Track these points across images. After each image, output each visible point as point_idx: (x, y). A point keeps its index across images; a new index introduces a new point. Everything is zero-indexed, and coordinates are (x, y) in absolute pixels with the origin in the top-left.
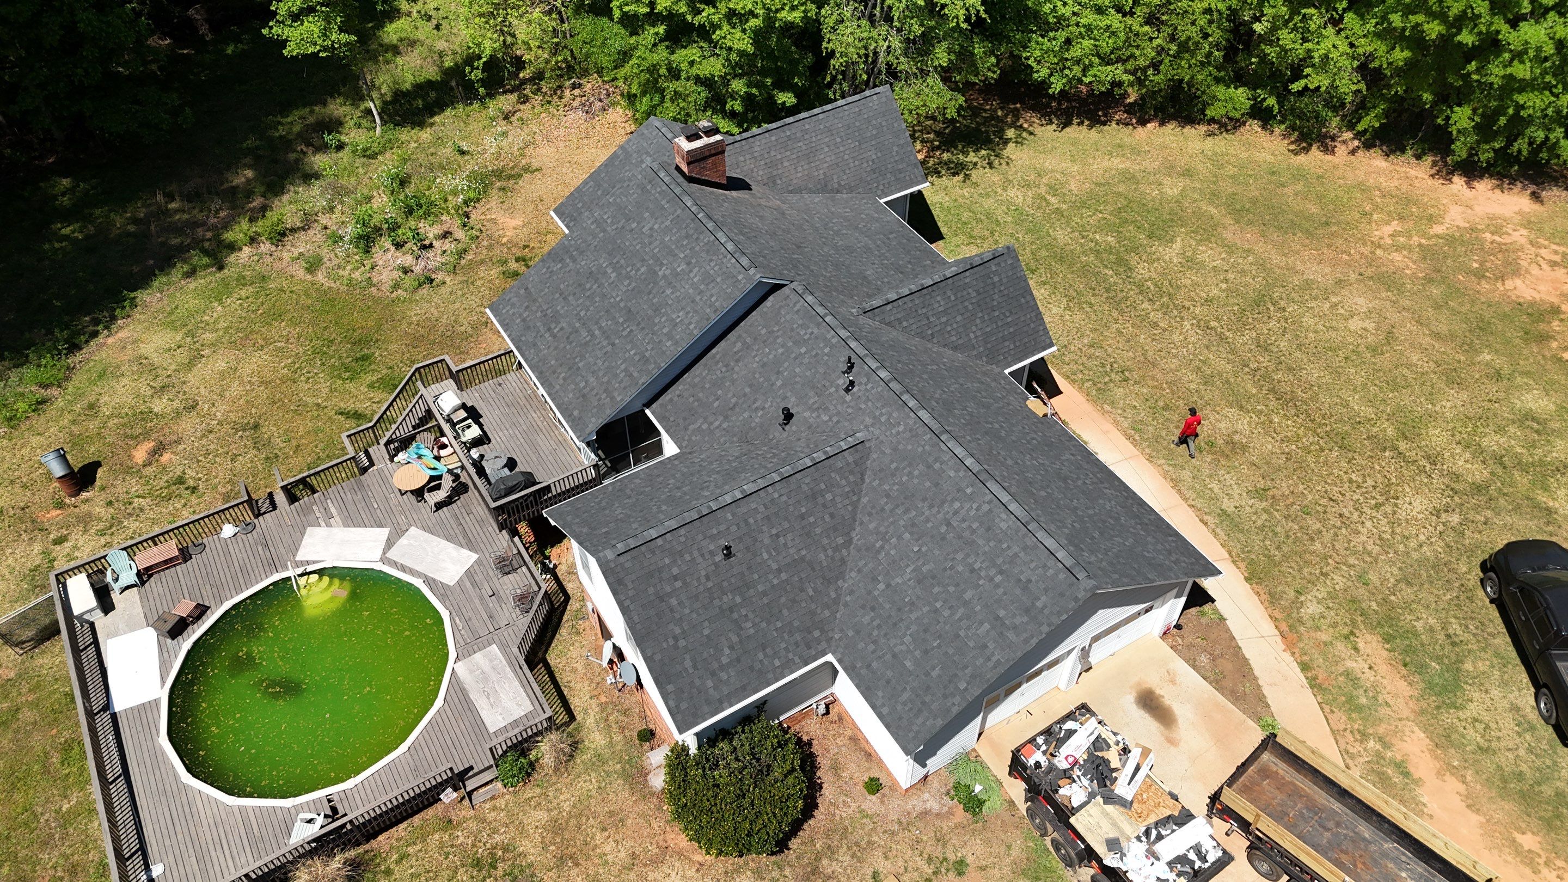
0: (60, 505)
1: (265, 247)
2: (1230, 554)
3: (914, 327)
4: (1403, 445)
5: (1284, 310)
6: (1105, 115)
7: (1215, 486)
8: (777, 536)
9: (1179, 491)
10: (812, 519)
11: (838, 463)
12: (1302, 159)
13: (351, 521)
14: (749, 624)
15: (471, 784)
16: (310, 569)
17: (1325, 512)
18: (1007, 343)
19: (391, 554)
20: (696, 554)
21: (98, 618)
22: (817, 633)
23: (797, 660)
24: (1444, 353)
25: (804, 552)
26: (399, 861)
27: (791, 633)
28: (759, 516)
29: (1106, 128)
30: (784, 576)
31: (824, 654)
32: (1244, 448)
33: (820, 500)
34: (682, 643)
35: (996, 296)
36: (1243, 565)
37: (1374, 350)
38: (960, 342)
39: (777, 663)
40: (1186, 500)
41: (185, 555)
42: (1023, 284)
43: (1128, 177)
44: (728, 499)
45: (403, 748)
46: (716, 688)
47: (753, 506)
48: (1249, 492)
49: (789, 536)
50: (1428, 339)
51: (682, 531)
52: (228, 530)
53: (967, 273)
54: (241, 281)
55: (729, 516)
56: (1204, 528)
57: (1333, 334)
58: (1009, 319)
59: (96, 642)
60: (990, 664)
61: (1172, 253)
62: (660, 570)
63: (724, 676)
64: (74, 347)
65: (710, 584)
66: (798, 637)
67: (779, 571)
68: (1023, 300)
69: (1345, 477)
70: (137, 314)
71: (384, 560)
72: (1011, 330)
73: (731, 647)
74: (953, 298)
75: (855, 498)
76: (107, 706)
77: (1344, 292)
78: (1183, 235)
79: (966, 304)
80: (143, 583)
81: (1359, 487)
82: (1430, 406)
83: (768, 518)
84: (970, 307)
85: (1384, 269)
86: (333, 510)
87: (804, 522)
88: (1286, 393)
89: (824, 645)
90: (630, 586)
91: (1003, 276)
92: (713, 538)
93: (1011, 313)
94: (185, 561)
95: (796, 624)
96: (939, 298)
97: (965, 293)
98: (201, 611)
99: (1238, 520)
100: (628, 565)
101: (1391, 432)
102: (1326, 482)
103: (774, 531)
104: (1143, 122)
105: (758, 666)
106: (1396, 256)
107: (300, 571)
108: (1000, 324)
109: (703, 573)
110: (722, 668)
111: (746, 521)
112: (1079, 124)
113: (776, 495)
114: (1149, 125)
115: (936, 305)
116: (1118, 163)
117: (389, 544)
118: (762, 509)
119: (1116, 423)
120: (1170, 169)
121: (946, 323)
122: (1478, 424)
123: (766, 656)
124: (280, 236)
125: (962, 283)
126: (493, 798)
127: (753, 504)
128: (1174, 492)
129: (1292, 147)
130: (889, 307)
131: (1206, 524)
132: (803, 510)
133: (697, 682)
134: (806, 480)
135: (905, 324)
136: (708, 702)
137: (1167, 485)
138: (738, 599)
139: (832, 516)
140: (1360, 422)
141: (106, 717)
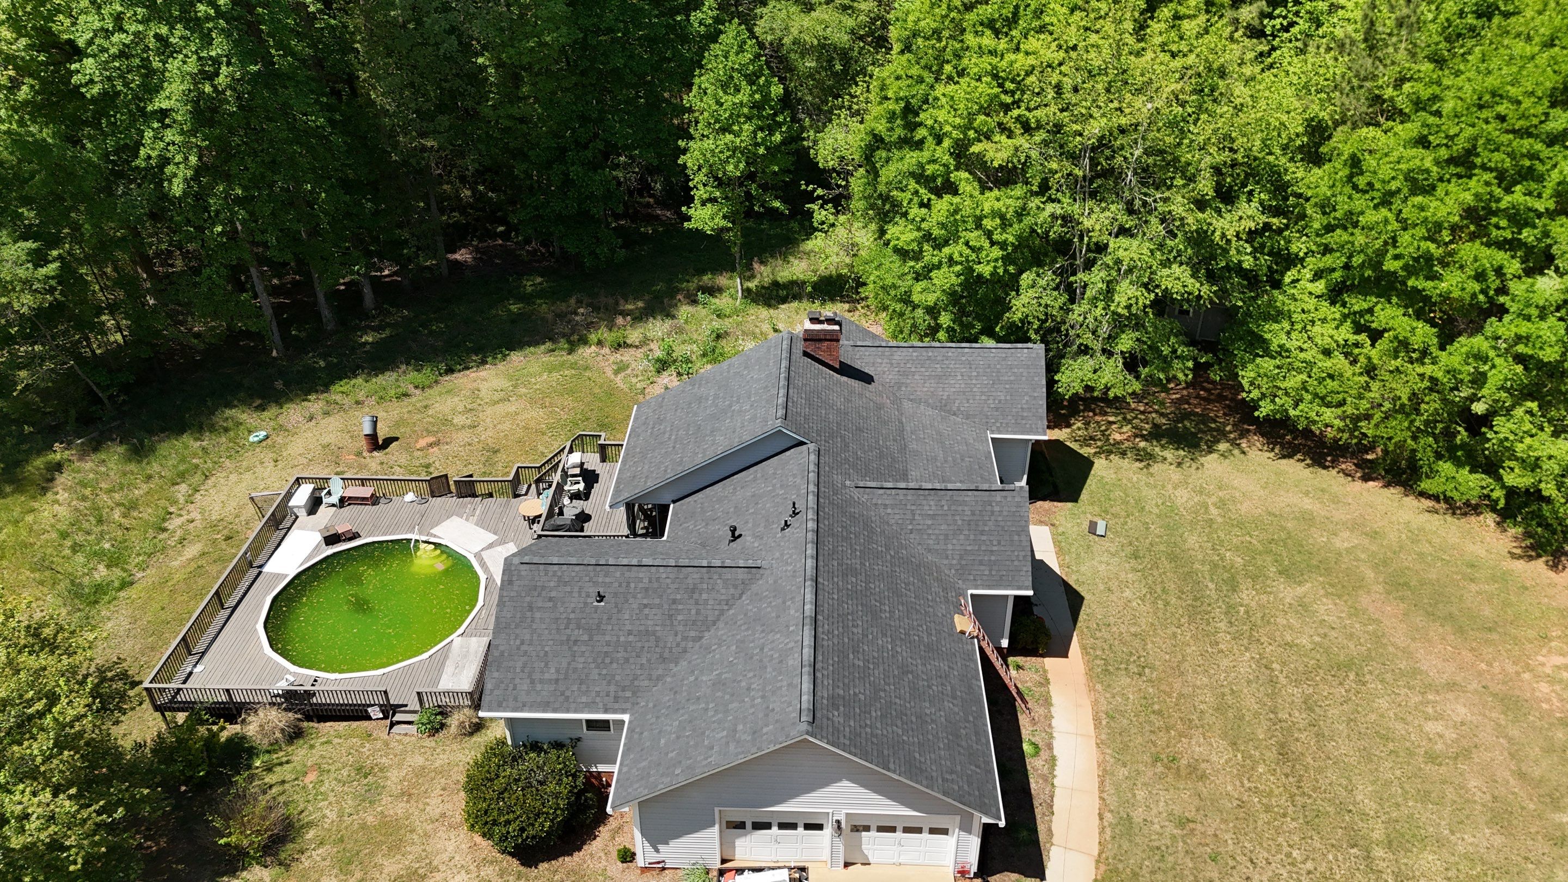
0: (359, 454)
1: (606, 350)
2: (1099, 855)
3: (897, 517)
4: (1378, 852)
5: (1364, 684)
6: (1332, 461)
7: (1141, 794)
8: (646, 606)
9: (1102, 783)
10: (680, 607)
11: (728, 574)
12: (1520, 565)
13: (481, 523)
14: (582, 660)
15: (398, 717)
16: (432, 540)
17: (1233, 868)
18: (982, 568)
19: (485, 555)
20: (576, 589)
21: (302, 513)
22: (628, 694)
23: (601, 705)
24: (1514, 793)
25: (658, 628)
26: (323, 744)
27: (609, 683)
28: (641, 585)
29: (1324, 472)
30: (631, 638)
31: (624, 711)
32: (1203, 777)
33: (696, 596)
34: (524, 648)
35: (990, 523)
36: (1103, 867)
37: (1432, 758)
38: (936, 547)
39: (584, 699)
40: (1102, 791)
41: (374, 500)
42: (1023, 523)
43: (1307, 519)
44: (625, 562)
45: (380, 672)
46: (528, 692)
47: (641, 575)
48: (1171, 814)
49: (654, 611)
50: (1507, 774)
51: (577, 568)
52: (410, 497)
53: (970, 493)
54: (573, 366)
55: (618, 574)
56: (1097, 821)
57: (1399, 726)
58: (995, 548)
59: (289, 529)
60: (705, 763)
61: (1288, 593)
62: (543, 588)
63: (539, 687)
64: (450, 371)
65: (572, 616)
66: (612, 688)
67: (630, 633)
68: (1016, 538)
69: (1286, 849)
70: (501, 366)
71: (478, 555)
72: (993, 558)
73: (558, 671)
74: (946, 508)
75: (726, 607)
76: (261, 566)
77: (1450, 696)
78: (1316, 584)
79: (957, 518)
80: (341, 507)
81: (1293, 864)
82: (1446, 832)
83: (647, 590)
84: (960, 522)
85: (1517, 692)
86: (478, 512)
87: (674, 607)
88: (1293, 753)
89: (628, 705)
90: (516, 588)
91: (1006, 508)
92: (596, 584)
93: (999, 543)
94: (373, 504)
95: (618, 678)
96: (932, 503)
97: (960, 508)
98: (355, 536)
99: (1137, 831)
100: (523, 573)
101: (1377, 835)
102: (1261, 844)
103: (645, 602)
104: (1366, 478)
105: (568, 693)
106: (1544, 688)
107: (424, 538)
108: (983, 548)
109: (573, 605)
110: (541, 681)
111: (628, 583)
112: (1298, 460)
113: (664, 576)
114: (1371, 483)
115: (927, 508)
116: (1308, 504)
117: (491, 546)
118: (646, 580)
119: (1095, 703)
120: (1355, 526)
121: (929, 527)
122: (1490, 872)
123: (579, 689)
124: (620, 346)
125: (961, 499)
126: (406, 735)
127: (643, 573)
128: (1097, 779)
129: (1518, 551)
130: (881, 491)
131: (1101, 818)
132: (678, 597)
133: (517, 681)
134: (695, 575)
135: (889, 511)
136: (516, 699)
137: (1095, 772)
138: (586, 637)
139: (698, 612)
140: (1350, 811)
141: (256, 571)
